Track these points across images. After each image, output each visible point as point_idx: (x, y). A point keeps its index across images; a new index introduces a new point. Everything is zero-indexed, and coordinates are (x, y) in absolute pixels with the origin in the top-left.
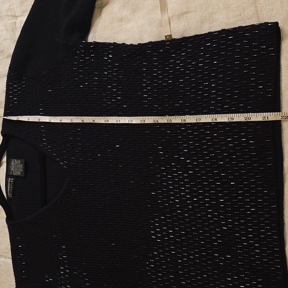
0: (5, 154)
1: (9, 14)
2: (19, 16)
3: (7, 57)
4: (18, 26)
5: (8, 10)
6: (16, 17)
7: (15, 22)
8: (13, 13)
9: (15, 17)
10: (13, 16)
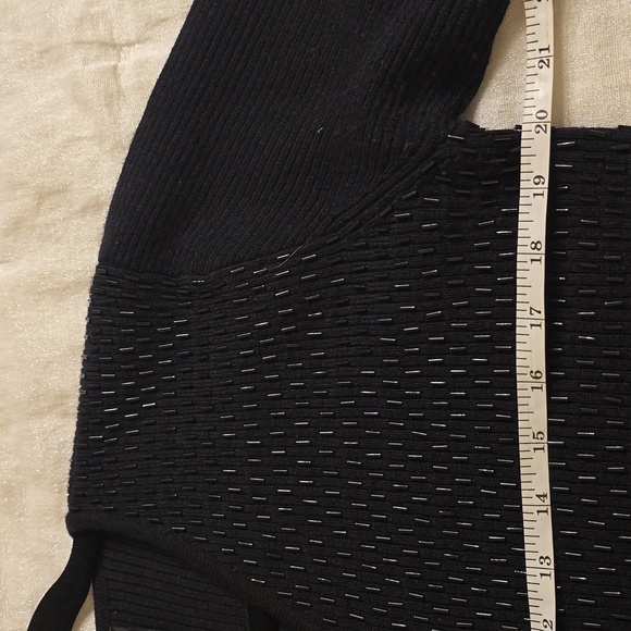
0: (90, 601)
1: (89, 35)
2: (130, 44)
3: (84, 210)
4: (126, 81)
5: (81, 20)
6: (114, 46)
7: (115, 68)
8: (102, 32)
9: (112, 46)
10: (103, 44)
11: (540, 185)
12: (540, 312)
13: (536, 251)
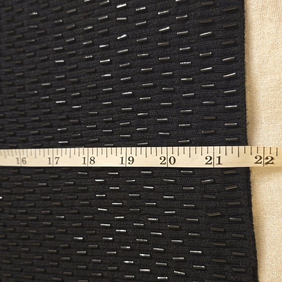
11: (128, 161)
12: (57, 163)
13: (89, 160)
